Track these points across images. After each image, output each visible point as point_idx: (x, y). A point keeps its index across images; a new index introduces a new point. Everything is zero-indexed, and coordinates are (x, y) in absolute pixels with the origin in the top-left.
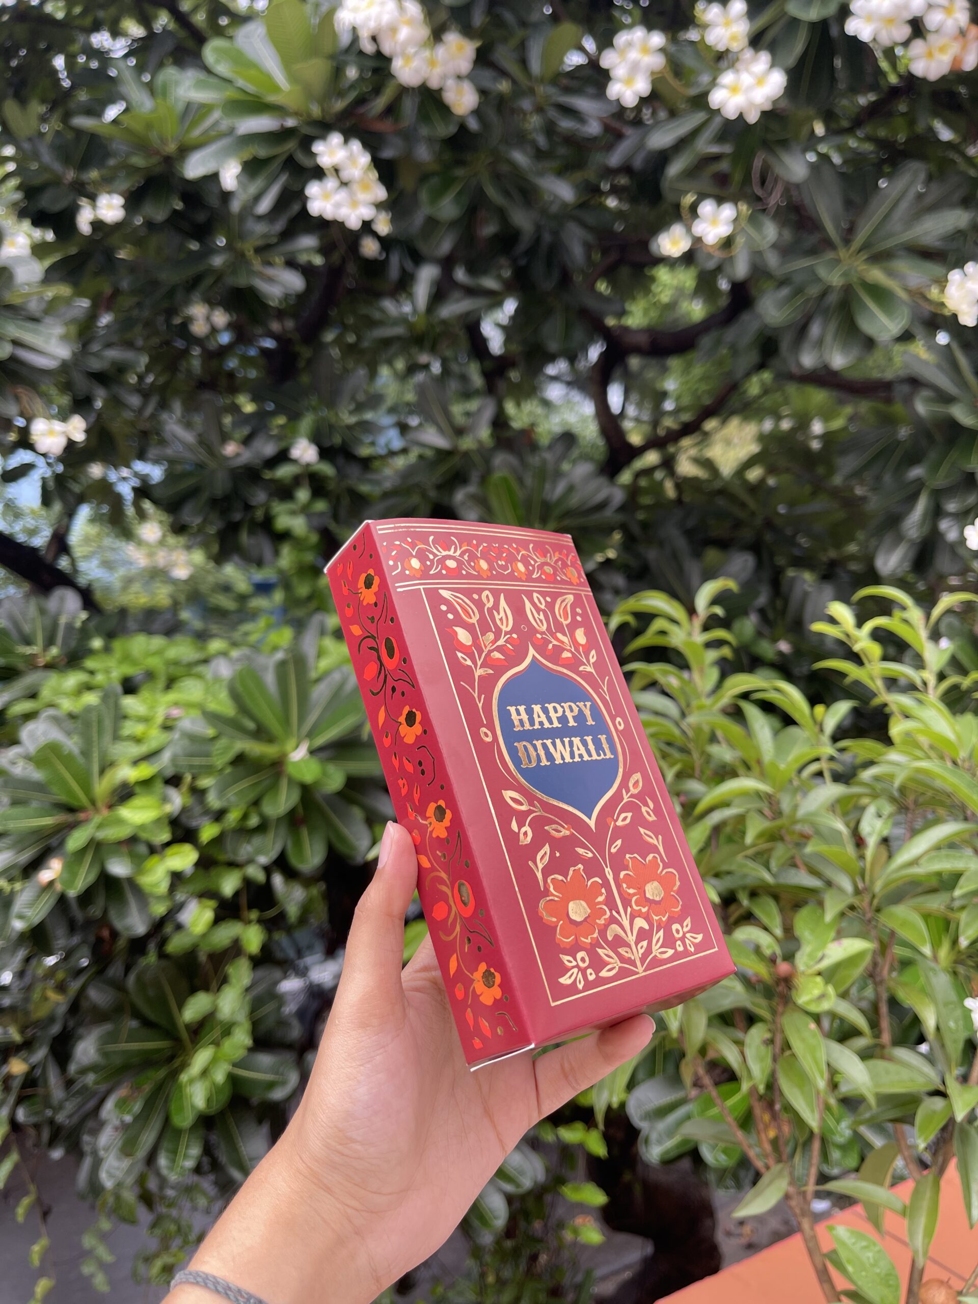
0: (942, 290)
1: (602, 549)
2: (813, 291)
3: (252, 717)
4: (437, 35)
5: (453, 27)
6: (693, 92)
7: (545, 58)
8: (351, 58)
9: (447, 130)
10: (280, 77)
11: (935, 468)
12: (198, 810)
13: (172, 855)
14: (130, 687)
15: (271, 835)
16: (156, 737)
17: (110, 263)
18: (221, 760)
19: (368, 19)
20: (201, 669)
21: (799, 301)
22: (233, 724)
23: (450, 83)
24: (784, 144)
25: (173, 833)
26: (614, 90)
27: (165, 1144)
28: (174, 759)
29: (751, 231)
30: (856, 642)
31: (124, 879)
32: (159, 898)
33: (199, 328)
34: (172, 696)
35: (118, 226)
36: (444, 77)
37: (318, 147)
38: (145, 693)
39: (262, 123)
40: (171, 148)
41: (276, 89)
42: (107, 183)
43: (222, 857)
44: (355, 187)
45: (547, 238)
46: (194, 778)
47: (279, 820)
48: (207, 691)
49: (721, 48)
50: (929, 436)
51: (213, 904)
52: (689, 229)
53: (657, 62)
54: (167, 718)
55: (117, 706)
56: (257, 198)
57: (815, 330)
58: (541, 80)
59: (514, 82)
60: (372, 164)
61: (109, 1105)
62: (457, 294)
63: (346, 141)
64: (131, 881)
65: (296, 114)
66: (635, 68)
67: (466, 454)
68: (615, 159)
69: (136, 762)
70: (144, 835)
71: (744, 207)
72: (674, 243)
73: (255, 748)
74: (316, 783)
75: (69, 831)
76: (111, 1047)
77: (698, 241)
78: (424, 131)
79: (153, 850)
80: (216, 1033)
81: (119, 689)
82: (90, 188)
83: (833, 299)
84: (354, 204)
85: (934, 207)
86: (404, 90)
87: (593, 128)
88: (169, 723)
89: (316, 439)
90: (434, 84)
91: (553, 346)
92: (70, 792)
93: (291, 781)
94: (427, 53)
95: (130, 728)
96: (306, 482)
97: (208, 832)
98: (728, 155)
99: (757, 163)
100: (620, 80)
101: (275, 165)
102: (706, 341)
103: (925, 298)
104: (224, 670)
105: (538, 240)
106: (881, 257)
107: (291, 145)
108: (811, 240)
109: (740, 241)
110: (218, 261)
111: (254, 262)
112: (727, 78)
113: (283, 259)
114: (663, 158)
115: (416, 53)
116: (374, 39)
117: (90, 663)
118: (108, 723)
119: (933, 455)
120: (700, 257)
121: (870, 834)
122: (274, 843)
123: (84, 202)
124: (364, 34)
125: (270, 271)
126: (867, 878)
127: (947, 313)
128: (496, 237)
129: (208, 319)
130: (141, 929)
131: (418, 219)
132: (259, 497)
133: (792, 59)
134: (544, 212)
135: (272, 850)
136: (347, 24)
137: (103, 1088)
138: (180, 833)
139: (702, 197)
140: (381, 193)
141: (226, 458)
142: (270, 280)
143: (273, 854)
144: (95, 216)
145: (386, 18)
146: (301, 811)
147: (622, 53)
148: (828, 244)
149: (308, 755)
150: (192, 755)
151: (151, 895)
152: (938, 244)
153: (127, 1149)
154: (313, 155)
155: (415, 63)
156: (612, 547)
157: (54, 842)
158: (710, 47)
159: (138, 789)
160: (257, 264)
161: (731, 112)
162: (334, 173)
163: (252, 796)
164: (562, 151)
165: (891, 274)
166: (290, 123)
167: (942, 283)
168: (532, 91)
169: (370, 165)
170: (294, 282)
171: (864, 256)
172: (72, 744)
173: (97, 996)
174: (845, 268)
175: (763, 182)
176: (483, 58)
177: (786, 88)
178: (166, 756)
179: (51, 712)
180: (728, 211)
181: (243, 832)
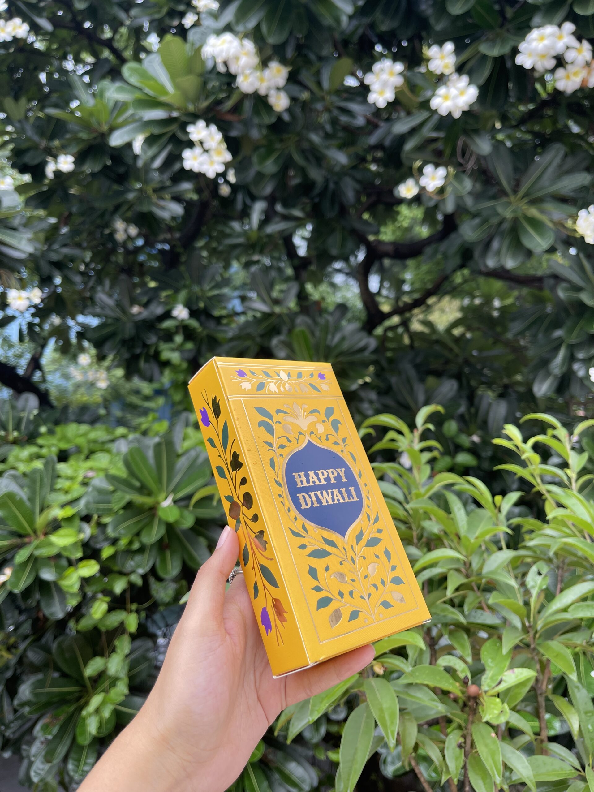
0: (575, 222)
1: (362, 377)
2: (495, 221)
3: (138, 479)
4: (264, 64)
5: (276, 58)
6: (421, 99)
7: (331, 79)
8: (213, 76)
9: (269, 120)
10: (170, 87)
11: (570, 331)
12: (101, 537)
13: (83, 567)
14: (63, 457)
15: (146, 555)
16: (77, 490)
17: (66, 197)
18: (116, 506)
19: (221, 51)
20: (110, 446)
21: (486, 227)
22: (126, 483)
23: (273, 93)
24: (476, 132)
25: (84, 553)
26: (372, 98)
27: (73, 755)
28: (87, 504)
29: (456, 184)
30: (524, 453)
31: (51, 582)
32: (73, 595)
33: (120, 236)
34: (89, 464)
35: (71, 175)
36: (269, 89)
37: (190, 129)
38: (72, 462)
39: (158, 114)
40: (105, 128)
41: (166, 93)
42: (64, 149)
43: (116, 568)
44: (212, 153)
45: (332, 186)
46: (99, 517)
47: (152, 546)
48: (111, 462)
49: (438, 72)
50: (566, 310)
51: (108, 599)
52: (417, 182)
53: (399, 81)
54: (85, 477)
55: (54, 469)
56: (153, 158)
57: (495, 244)
58: (329, 93)
59: (312, 92)
60: (223, 140)
61: (38, 727)
62: (277, 219)
63: (207, 126)
64: (55, 583)
65: (178, 109)
66: (385, 84)
67: (279, 316)
68: (373, 140)
69: (63, 506)
70: (65, 554)
71: (451, 169)
72: (409, 190)
73: (139, 499)
74: (177, 522)
75: (18, 550)
76: (40, 691)
77: (423, 189)
78: (256, 121)
79: (71, 563)
80: (106, 684)
81: (55, 458)
82: (54, 151)
83: (506, 226)
84: (212, 163)
85: (570, 172)
86: (245, 96)
87: (360, 121)
88: (86, 480)
89: (188, 305)
90: (262, 92)
91: (334, 252)
92: (20, 524)
93: (160, 520)
94: (258, 74)
95: (61, 484)
96: (181, 331)
97: (107, 552)
98: (442, 138)
99: (460, 143)
100: (375, 92)
101: (165, 139)
102: (428, 250)
103: (563, 226)
104: (123, 447)
105: (326, 188)
106: (536, 202)
107: (174, 128)
108: (493, 191)
109: (449, 190)
110: (131, 196)
111: (152, 197)
112: (442, 91)
113: (170, 196)
114: (402, 139)
115: (251, 73)
116: (225, 64)
117: (40, 441)
118: (47, 481)
119: (569, 323)
120: (424, 199)
121: (533, 587)
122: (148, 561)
123: (50, 159)
124: (219, 61)
125: (162, 203)
126: (532, 619)
127: (577, 236)
128: (299, 186)
129: (126, 231)
130: (60, 615)
131: (252, 173)
132: (152, 339)
133: (482, 80)
134: (330, 170)
135: (147, 564)
136: (209, 54)
137: (35, 716)
138: (89, 552)
139: (425, 163)
140: (228, 157)
141: (133, 315)
142: (163, 208)
143: (148, 568)
144: (56, 167)
145: (232, 51)
146: (166, 540)
147: (377, 75)
148: (503, 193)
149: (172, 504)
150: (98, 502)
151: (68, 592)
152: (572, 194)
153: (48, 758)
154: (187, 133)
155: (250, 79)
156: (369, 375)
157: (9, 556)
158: (431, 72)
159: (63, 524)
160: (154, 198)
161: (443, 112)
162: (199, 144)
163: (135, 530)
164: (341, 134)
165: (542, 211)
166: (175, 114)
167: (575, 218)
168: (323, 99)
169: (222, 140)
170: (177, 209)
171: (526, 200)
172: (23, 494)
173: (33, 656)
174: (514, 207)
175: (463, 154)
176: (293, 78)
177: (478, 97)
178: (82, 503)
179: (12, 472)
180: (442, 172)
181: (129, 552)
